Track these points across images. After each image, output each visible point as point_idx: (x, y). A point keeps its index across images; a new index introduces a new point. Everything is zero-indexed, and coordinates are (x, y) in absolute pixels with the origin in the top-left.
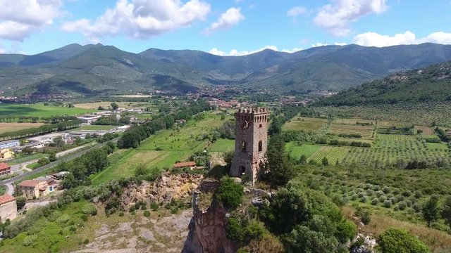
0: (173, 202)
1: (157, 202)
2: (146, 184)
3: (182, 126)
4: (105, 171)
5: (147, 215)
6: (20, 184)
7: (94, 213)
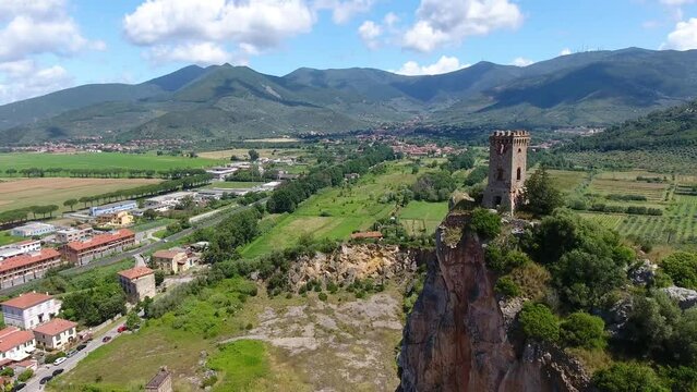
0: (357, 283)
1: (335, 282)
2: (320, 258)
3: (355, 182)
4: (254, 243)
5: (323, 298)
6: (154, 255)
7: (254, 294)
